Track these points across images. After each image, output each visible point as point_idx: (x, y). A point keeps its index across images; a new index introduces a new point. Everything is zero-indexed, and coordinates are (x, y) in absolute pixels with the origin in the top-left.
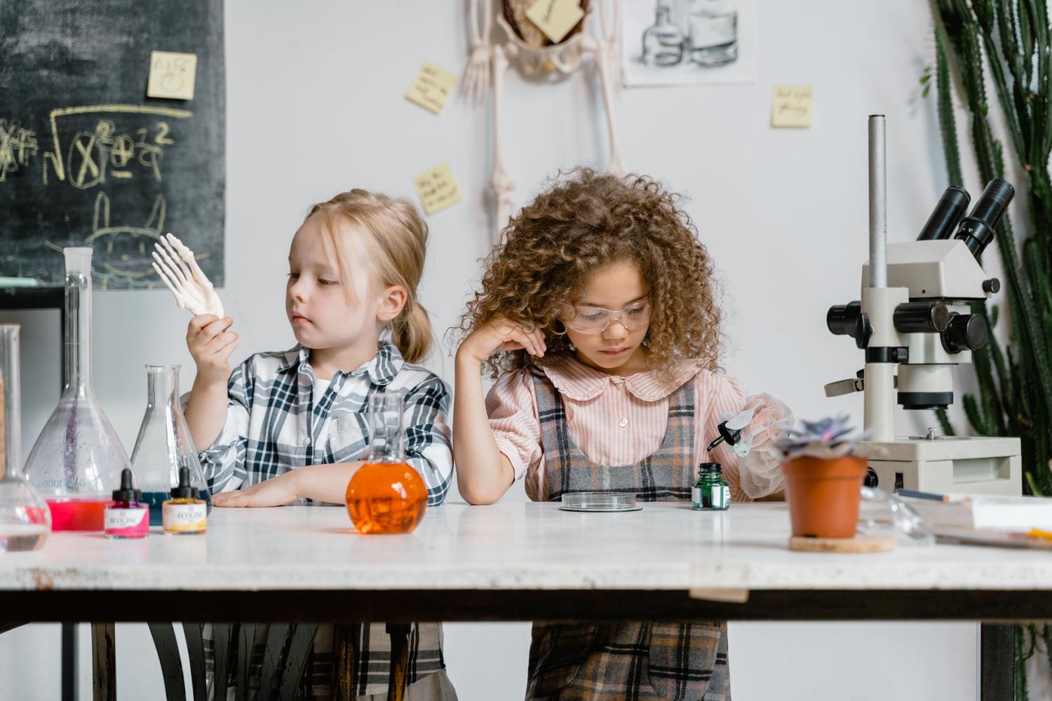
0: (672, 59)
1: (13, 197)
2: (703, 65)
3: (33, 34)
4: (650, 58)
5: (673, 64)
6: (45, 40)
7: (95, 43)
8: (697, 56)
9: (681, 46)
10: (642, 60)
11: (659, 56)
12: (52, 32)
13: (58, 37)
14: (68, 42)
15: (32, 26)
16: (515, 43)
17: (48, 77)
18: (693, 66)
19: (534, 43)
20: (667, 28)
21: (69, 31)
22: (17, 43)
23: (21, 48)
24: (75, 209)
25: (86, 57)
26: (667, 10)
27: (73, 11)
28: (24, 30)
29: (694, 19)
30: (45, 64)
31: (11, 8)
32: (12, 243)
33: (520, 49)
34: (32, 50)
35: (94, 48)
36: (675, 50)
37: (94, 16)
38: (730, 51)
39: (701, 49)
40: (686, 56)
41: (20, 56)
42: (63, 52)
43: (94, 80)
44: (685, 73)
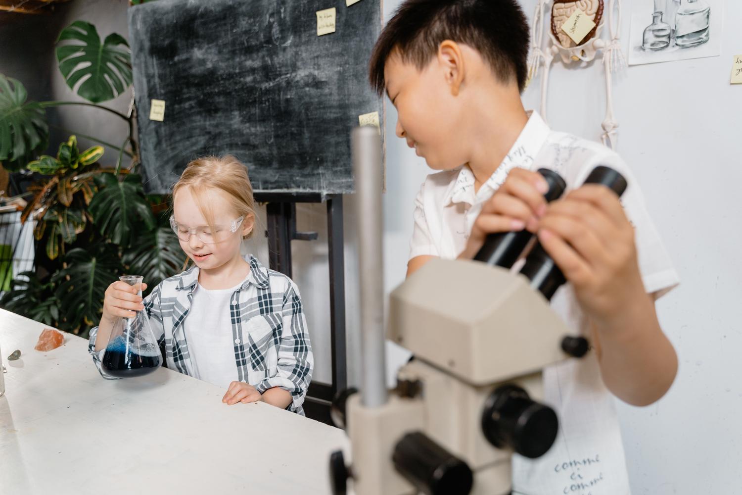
0: (662, 45)
1: (297, 150)
2: (683, 47)
3: (302, 70)
4: (648, 46)
5: (662, 48)
6: (307, 73)
7: (327, 72)
8: (679, 41)
9: (669, 37)
10: (642, 48)
11: (652, 45)
12: (310, 68)
13: (312, 71)
14: (316, 73)
15: (302, 67)
16: (556, 46)
17: (309, 91)
18: (677, 47)
19: (566, 44)
20: (660, 26)
21: (316, 67)
22: (296, 76)
23: (298, 78)
24: (321, 155)
25: (323, 80)
26: (661, 13)
27: (317, 57)
28: (299, 69)
29: (679, 16)
30: (307, 85)
31: (294, 59)
32: (298, 171)
33: (559, 49)
34: (302, 79)
35: (326, 74)
36: (665, 39)
37: (326, 58)
38: (703, 35)
39: (682, 37)
40: (672, 42)
41: (298, 82)
42: (314, 78)
43: (327, 91)
44: (671, 53)
